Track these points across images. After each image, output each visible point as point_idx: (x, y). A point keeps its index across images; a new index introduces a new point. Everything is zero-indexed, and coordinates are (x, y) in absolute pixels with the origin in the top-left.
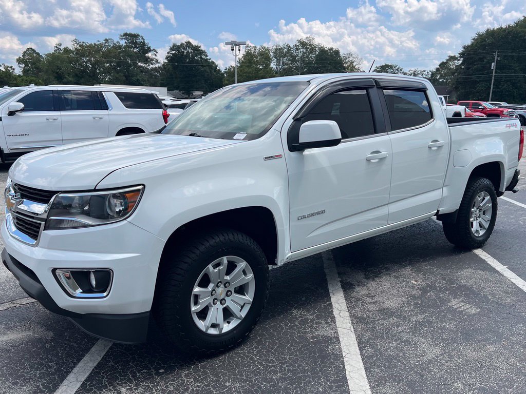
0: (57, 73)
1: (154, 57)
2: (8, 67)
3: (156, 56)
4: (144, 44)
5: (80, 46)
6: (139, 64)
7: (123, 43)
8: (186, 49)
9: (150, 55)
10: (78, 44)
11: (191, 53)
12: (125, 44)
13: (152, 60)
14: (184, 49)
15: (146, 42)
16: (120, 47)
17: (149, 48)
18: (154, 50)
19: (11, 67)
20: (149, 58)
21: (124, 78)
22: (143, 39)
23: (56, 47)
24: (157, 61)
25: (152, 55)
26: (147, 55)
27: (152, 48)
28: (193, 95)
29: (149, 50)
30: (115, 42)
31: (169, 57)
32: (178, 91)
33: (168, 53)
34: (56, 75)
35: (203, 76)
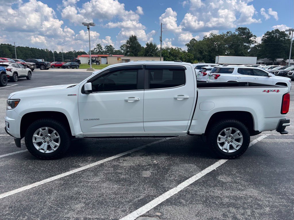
0: (200, 51)
1: (254, 40)
2: (179, 49)
3: (255, 39)
4: (249, 33)
5: (213, 37)
6: (245, 44)
7: (237, 33)
8: (275, 34)
9: (252, 39)
10: (212, 36)
11: (278, 36)
12: (238, 34)
13: (253, 41)
14: (274, 34)
15: (250, 31)
16: (235, 35)
17: (252, 35)
18: (254, 36)
19: (180, 49)
20: (251, 40)
21: (234, 52)
22: (249, 30)
23: (204, 37)
24: (256, 42)
25: (253, 38)
26: (250, 39)
27: (253, 35)
28: (276, 61)
29: (251, 36)
30: (232, 33)
31: (264, 39)
32: (266, 59)
33: (263, 37)
34: (200, 52)
35: (285, 49)
